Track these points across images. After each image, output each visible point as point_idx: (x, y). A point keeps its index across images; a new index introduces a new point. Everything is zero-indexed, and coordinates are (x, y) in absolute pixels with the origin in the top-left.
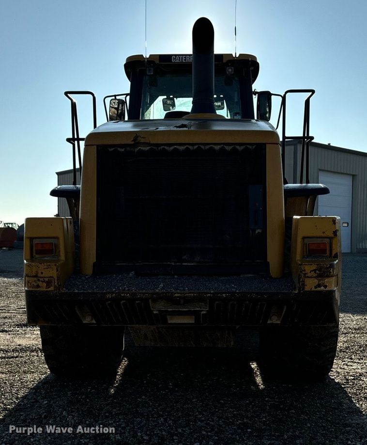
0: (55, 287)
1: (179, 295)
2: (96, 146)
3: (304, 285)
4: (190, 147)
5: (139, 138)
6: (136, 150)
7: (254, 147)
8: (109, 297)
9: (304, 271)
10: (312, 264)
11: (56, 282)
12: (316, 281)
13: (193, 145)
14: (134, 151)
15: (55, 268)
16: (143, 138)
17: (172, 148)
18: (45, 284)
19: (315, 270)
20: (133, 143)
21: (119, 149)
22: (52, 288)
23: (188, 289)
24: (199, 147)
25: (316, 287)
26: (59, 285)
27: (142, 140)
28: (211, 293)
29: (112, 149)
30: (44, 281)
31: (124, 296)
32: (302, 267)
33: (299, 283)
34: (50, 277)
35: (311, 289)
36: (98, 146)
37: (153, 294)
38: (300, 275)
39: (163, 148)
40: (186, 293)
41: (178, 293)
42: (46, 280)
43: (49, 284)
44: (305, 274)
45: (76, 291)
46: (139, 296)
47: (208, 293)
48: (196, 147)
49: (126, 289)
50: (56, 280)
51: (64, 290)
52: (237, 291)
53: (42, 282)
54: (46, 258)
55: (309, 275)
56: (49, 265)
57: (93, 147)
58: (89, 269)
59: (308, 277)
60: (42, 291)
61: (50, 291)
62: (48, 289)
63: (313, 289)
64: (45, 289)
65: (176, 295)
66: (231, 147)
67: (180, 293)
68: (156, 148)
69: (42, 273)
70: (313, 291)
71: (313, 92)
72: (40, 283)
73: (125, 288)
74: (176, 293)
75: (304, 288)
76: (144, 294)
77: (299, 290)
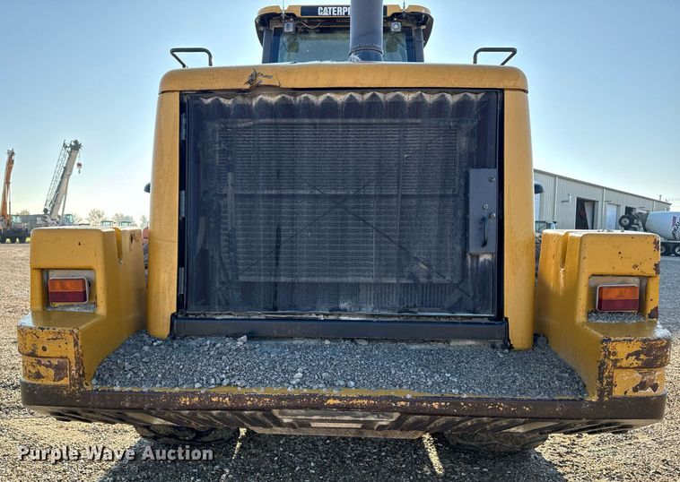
0: (72, 378)
1: (337, 402)
2: (178, 94)
3: (611, 384)
4: (357, 96)
5: (259, 78)
6: (254, 103)
7: (480, 96)
8: (184, 404)
9: (615, 354)
10: (630, 341)
11: (74, 368)
12: (637, 377)
13: (362, 90)
14: (251, 105)
15: (71, 339)
16: (266, 76)
17: (322, 98)
18: (51, 372)
19: (637, 354)
20: (248, 86)
21: (222, 100)
22: (65, 381)
23: (356, 383)
24: (374, 95)
25: (635, 390)
26: (80, 376)
27: (265, 82)
28: (406, 400)
29: (209, 100)
30: (50, 366)
31: (218, 402)
32: (610, 346)
33: (601, 379)
34: (62, 357)
35: (626, 392)
36: (182, 94)
37: (280, 398)
38: (602, 364)
39: (306, 98)
40: (353, 398)
41: (335, 398)
42: (55, 362)
43: (60, 370)
44: (617, 361)
45: (117, 388)
46: (249, 403)
47: (401, 400)
48: (367, 95)
49: (225, 382)
50: (73, 364)
51: (92, 385)
52: (465, 396)
53: (47, 366)
54: (72, 309)
55: (624, 363)
56: (59, 333)
57: (172, 94)
58: (161, 326)
59: (621, 367)
60: (46, 387)
61: (62, 386)
62: (59, 383)
63: (631, 393)
64: (52, 383)
65: (331, 402)
66: (436, 97)
67: (340, 399)
68: (292, 98)
69: (44, 349)
70: (631, 398)
71: (514, 51)
72: (42, 370)
73: (222, 380)
74: (329, 398)
75: (610, 392)
76: (260, 397)
77: (601, 396)
